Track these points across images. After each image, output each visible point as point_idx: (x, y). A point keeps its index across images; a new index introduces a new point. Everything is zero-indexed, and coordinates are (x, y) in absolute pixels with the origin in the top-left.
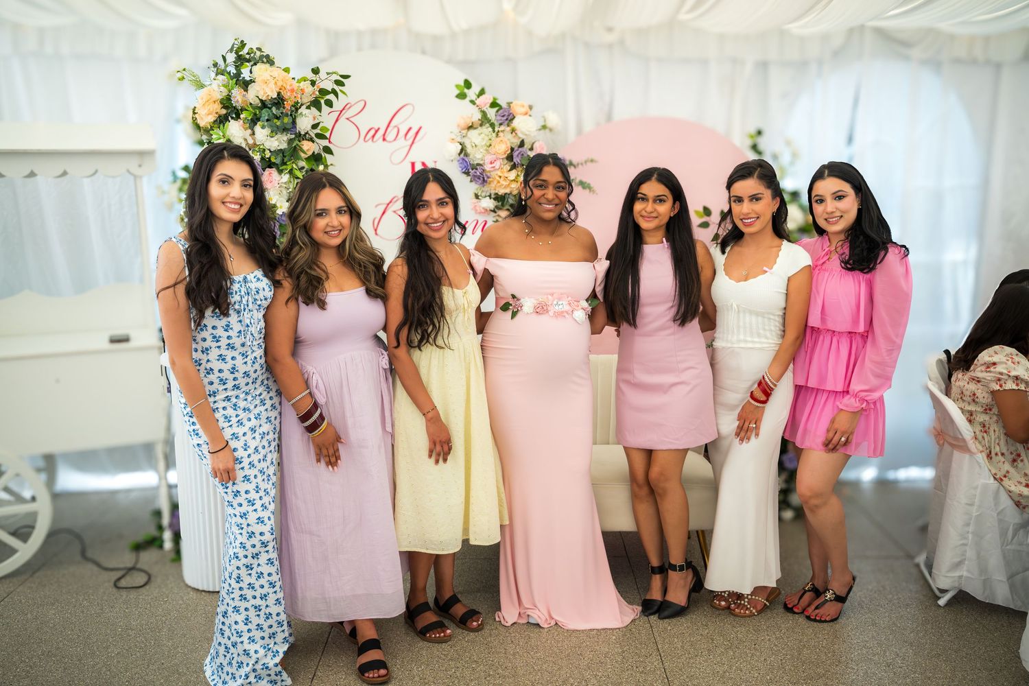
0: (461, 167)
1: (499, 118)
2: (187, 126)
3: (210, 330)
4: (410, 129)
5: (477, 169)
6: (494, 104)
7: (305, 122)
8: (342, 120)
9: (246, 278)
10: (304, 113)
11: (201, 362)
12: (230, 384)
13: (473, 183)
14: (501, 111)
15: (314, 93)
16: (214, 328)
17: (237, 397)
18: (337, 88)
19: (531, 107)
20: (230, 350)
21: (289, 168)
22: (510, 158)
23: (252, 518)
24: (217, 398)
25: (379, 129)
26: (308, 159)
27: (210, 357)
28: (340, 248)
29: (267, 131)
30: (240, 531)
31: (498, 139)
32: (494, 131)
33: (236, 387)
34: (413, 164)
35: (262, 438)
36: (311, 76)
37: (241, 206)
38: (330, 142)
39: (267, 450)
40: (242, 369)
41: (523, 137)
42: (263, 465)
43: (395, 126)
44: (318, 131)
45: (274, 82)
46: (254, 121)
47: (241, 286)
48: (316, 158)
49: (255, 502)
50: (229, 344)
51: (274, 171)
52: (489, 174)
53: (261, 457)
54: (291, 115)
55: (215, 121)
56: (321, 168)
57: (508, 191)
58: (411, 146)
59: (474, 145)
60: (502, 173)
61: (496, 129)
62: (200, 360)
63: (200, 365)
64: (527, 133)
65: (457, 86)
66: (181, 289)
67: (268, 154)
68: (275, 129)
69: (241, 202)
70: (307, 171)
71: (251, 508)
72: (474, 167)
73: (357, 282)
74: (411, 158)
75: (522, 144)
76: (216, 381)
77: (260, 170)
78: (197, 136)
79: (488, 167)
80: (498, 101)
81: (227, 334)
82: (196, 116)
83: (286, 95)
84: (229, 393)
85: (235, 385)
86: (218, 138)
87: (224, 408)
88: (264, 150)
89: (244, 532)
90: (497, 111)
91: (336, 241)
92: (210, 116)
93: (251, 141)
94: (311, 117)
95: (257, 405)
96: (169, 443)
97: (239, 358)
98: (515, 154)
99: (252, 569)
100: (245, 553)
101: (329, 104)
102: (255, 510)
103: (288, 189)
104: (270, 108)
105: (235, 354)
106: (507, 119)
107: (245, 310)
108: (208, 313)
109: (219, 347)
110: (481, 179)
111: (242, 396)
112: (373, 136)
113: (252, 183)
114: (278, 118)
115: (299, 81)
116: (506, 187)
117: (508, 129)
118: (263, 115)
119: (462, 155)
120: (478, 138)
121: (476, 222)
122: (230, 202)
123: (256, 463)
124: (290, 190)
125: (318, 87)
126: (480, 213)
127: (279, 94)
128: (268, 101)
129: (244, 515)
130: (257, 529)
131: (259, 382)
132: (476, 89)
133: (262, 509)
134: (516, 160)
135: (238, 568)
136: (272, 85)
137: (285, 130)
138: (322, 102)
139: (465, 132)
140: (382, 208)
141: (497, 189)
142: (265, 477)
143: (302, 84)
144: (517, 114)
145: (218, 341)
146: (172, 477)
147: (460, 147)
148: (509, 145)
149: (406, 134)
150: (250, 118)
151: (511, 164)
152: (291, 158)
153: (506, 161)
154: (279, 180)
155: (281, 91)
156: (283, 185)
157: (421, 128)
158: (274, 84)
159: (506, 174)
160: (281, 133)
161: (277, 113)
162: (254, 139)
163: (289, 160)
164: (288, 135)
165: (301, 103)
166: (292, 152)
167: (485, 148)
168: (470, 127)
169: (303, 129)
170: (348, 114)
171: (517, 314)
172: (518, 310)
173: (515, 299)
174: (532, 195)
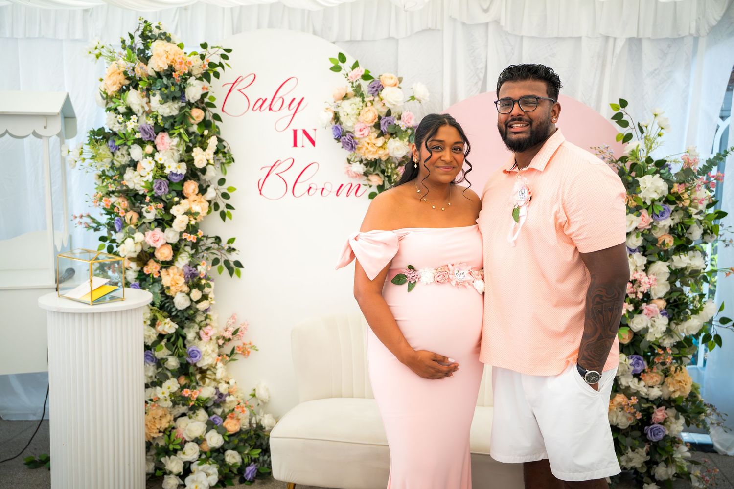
0: (334, 134)
1: (370, 89)
4: (294, 99)
5: (346, 136)
6: (366, 77)
7: (194, 91)
8: (235, 91)
10: (193, 84)
13: (344, 149)
14: (373, 83)
15: (203, 66)
18: (223, 61)
19: (400, 80)
21: (177, 132)
22: (377, 126)
25: (266, 99)
26: (199, 124)
29: (158, 99)
31: (366, 109)
32: (363, 101)
34: (295, 131)
36: (201, 51)
38: (223, 111)
41: (389, 106)
43: (281, 97)
44: (207, 100)
45: (166, 56)
46: (150, 90)
48: (207, 124)
51: (166, 135)
52: (357, 141)
54: (180, 85)
55: (118, 90)
56: (206, 133)
57: (377, 158)
58: (294, 115)
59: (346, 114)
60: (370, 139)
61: (366, 100)
64: (395, 103)
65: (332, 59)
67: (160, 120)
72: (344, 134)
74: (293, 126)
75: (389, 113)
77: (152, 133)
79: (357, 135)
80: (370, 74)
83: (177, 67)
86: (118, 105)
88: (157, 116)
90: (370, 83)
92: (115, 86)
93: (147, 109)
94: (200, 88)
98: (382, 122)
103: (179, 151)
104: (163, 79)
106: (377, 91)
110: (350, 145)
112: (261, 106)
114: (167, 87)
115: (190, 56)
116: (374, 153)
117: (377, 99)
119: (336, 124)
120: (350, 108)
121: (350, 185)
124: (180, 152)
126: (353, 177)
127: (170, 67)
128: (161, 72)
132: (350, 61)
134: (384, 128)
136: (164, 58)
137: (174, 99)
138: (212, 74)
139: (339, 102)
140: (267, 171)
141: (366, 155)
143: (193, 58)
144: (386, 85)
147: (332, 115)
148: (377, 114)
149: (290, 105)
150: (145, 88)
151: (379, 131)
152: (181, 123)
153: (374, 129)
154: (170, 143)
155: (173, 64)
156: (173, 147)
157: (303, 99)
158: (167, 57)
159: (374, 141)
160: (171, 101)
161: (168, 83)
162: (150, 106)
163: (177, 125)
164: (178, 103)
165: (190, 74)
166: (183, 119)
167: (355, 116)
168: (345, 97)
169: (193, 98)
170: (239, 86)
171: (414, 286)
172: (415, 281)
173: (412, 271)
174: (431, 156)
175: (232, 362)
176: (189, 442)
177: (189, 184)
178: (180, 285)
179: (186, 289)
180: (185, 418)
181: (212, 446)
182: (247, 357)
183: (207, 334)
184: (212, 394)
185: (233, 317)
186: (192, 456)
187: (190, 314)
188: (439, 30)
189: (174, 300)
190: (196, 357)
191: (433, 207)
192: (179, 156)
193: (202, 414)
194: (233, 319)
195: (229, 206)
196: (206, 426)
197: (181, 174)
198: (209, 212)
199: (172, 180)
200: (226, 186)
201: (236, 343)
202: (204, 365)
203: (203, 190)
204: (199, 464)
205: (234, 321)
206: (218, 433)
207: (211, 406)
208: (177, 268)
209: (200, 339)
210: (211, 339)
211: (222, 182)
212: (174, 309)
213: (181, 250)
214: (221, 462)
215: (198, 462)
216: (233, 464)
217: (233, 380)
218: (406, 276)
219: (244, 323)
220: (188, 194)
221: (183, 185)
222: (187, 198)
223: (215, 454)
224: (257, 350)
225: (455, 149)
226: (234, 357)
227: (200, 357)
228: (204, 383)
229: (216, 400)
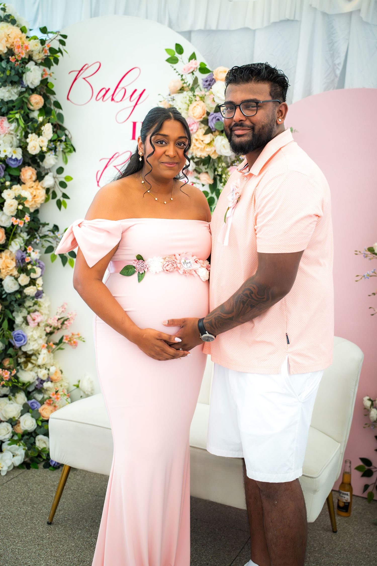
1: (205, 83)
4: (135, 91)
6: (203, 70)
7: (32, 77)
8: (80, 79)
10: (32, 69)
15: (44, 51)
18: (61, 47)
21: (13, 117)
22: (206, 122)
25: (109, 89)
31: (197, 103)
32: (195, 96)
36: (41, 35)
38: (59, 98)
41: (218, 101)
43: (123, 88)
44: (47, 86)
45: (5, 39)
48: (47, 111)
51: (4, 120)
54: (18, 70)
57: (204, 154)
58: (135, 106)
60: (200, 136)
61: (196, 93)
65: (168, 50)
74: (133, 118)
94: (39, 73)
98: (210, 118)
101: (57, 61)
103: (17, 136)
106: (209, 84)
112: (104, 96)
116: (202, 150)
117: (207, 93)
125: (48, 46)
127: (10, 50)
132: (187, 54)
134: (212, 124)
136: (4, 41)
137: (13, 83)
138: (52, 60)
139: (174, 95)
140: (105, 162)
141: (195, 152)
143: (31, 42)
144: (218, 79)
148: (206, 110)
149: (131, 96)
151: (206, 128)
152: (19, 109)
153: (202, 125)
154: (8, 128)
156: (12, 132)
157: (144, 90)
158: (7, 41)
159: (203, 138)
160: (10, 85)
163: (16, 110)
164: (17, 88)
165: (30, 58)
166: (21, 104)
168: (181, 90)
169: (31, 83)
170: (85, 74)
171: (144, 275)
172: (145, 271)
173: (141, 261)
174: (153, 152)
175: (60, 351)
176: (3, 422)
177: (26, 170)
178: (10, 269)
179: (15, 273)
180: (6, 399)
181: (25, 429)
182: (75, 348)
183: (34, 320)
184: (34, 379)
185: (63, 306)
186: (4, 435)
187: (17, 298)
188: (297, 21)
189: (3, 283)
190: (21, 340)
191: (156, 199)
192: (18, 142)
193: (21, 398)
194: (62, 308)
195: (65, 196)
196: (22, 408)
197: (16, 160)
198: (47, 200)
199: (10, 165)
200: (64, 175)
201: (65, 332)
202: (29, 349)
203: (40, 177)
204: (9, 444)
205: (63, 309)
206: (32, 417)
207: (33, 391)
208: (11, 252)
209: (27, 324)
210: (38, 325)
211: (60, 170)
212: (4, 293)
213: (17, 236)
214: (30, 445)
215: (9, 442)
216: (42, 449)
217: (53, 367)
218: (134, 267)
219: (72, 313)
220: (25, 180)
221: (20, 171)
222: (24, 184)
223: (26, 437)
224: (84, 341)
225: (179, 144)
226: (61, 346)
227: (24, 341)
228: (26, 367)
229: (37, 385)
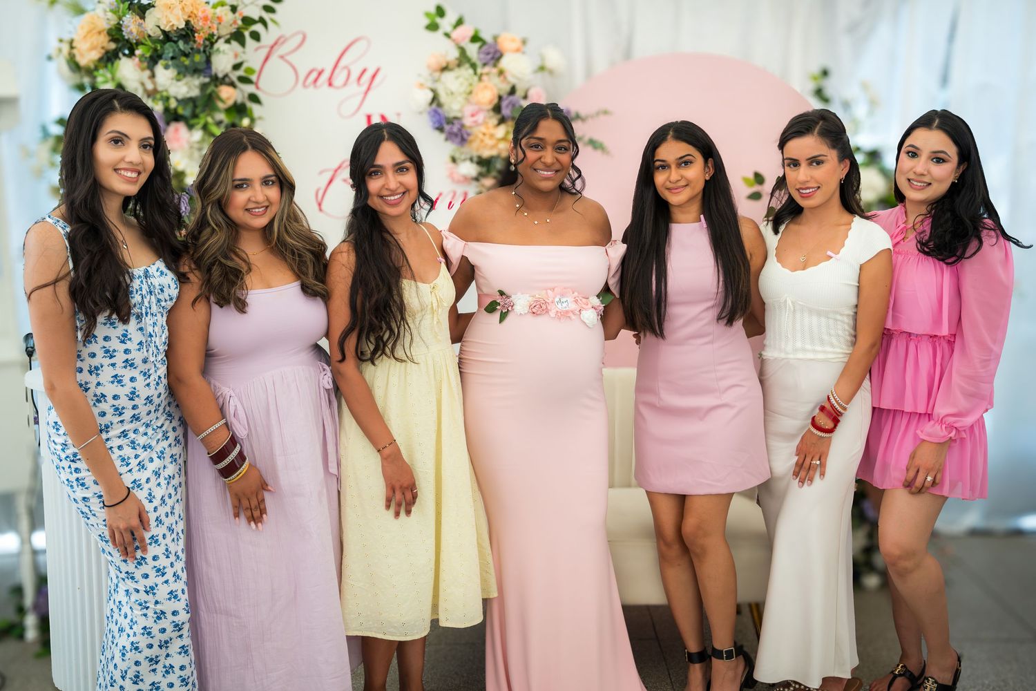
0: (431, 122)
1: (482, 56)
2: (61, 64)
3: (101, 342)
4: (364, 71)
5: (453, 124)
6: (475, 38)
7: (223, 61)
8: (274, 59)
9: (148, 271)
10: (221, 49)
11: (89, 386)
12: (128, 414)
13: (448, 143)
14: (485, 48)
15: (235, 22)
16: (106, 339)
17: (135, 431)
18: (266, 16)
19: (524, 42)
20: (129, 368)
21: (202, 122)
22: (497, 109)
23: (163, 592)
24: (111, 434)
25: (322, 70)
26: (228, 111)
27: (101, 379)
28: (267, 230)
29: (172, 73)
30: (145, 611)
31: (482, 85)
32: (475, 73)
33: (135, 418)
34: (369, 118)
35: (168, 483)
37: (139, 173)
38: (257, 88)
39: (174, 498)
40: (144, 393)
41: (513, 80)
42: (171, 519)
43: (345, 68)
44: (241, 73)
45: (180, 7)
46: (154, 59)
47: (142, 282)
48: (239, 109)
49: (166, 570)
50: (127, 361)
51: (181, 128)
52: (469, 131)
53: (168, 509)
54: (204, 51)
55: (100, 60)
56: (246, 122)
57: (494, 153)
58: (366, 93)
59: (449, 92)
60: (488, 128)
61: (479, 71)
62: (86, 383)
63: (87, 390)
64: (520, 76)
65: (427, 15)
66: (63, 288)
67: (173, 104)
68: (183, 69)
69: (140, 168)
70: (227, 127)
71: (160, 580)
72: (450, 121)
73: (289, 275)
74: (367, 109)
75: (513, 91)
76: (110, 411)
77: (161, 124)
78: (76, 79)
79: (468, 122)
80: (480, 34)
81: (124, 347)
82: (75, 51)
83: (197, 24)
84: (127, 427)
85: (134, 416)
86: (105, 83)
87: (120, 447)
88: (169, 98)
89: (150, 613)
90: (480, 47)
91: (262, 222)
92: (94, 52)
93: (150, 86)
94: (231, 55)
95: (159, 440)
96: (36, 494)
97: (140, 378)
98: (504, 104)
99: (157, 663)
100: (150, 641)
101: (256, 36)
102: (166, 582)
104: (176, 42)
105: (135, 373)
106: (492, 58)
107: (147, 314)
108: (101, 319)
109: (113, 365)
110: (460, 136)
111: (142, 429)
112: (316, 80)
113: (152, 142)
114: (186, 55)
115: (215, 7)
117: (495, 71)
118: (166, 51)
119: (434, 106)
120: (455, 84)
121: (451, 194)
122: (126, 169)
123: (163, 518)
125: (240, 14)
126: (458, 182)
127: (187, 23)
128: (172, 32)
129: (150, 590)
130: (168, 607)
131: (161, 409)
132: (451, 16)
133: (174, 579)
134: (506, 111)
135: (137, 663)
136: (178, 11)
137: (196, 71)
138: (247, 34)
139: (437, 74)
140: (328, 176)
141: (481, 151)
142: (174, 536)
143: (219, 10)
144: (506, 51)
145: (111, 357)
146: (39, 539)
147: (430, 95)
148: (496, 92)
149: (359, 78)
150: (148, 55)
151: (499, 117)
152: (205, 108)
153: (492, 113)
154: (189, 139)
155: (190, 19)
156: (194, 145)
157: (379, 69)
158: (184, 9)
159: (492, 131)
160: (191, 75)
161: (185, 48)
162: (154, 83)
163: (201, 112)
164: (199, 78)
165: (218, 35)
166: (207, 101)
167: (464, 96)
168: (445, 68)
169: (221, 70)
170: (282, 50)
171: (507, 316)
172: (508, 310)
173: (504, 297)
174: (524, 159)
218: (498, 304)
225: (559, 149)
